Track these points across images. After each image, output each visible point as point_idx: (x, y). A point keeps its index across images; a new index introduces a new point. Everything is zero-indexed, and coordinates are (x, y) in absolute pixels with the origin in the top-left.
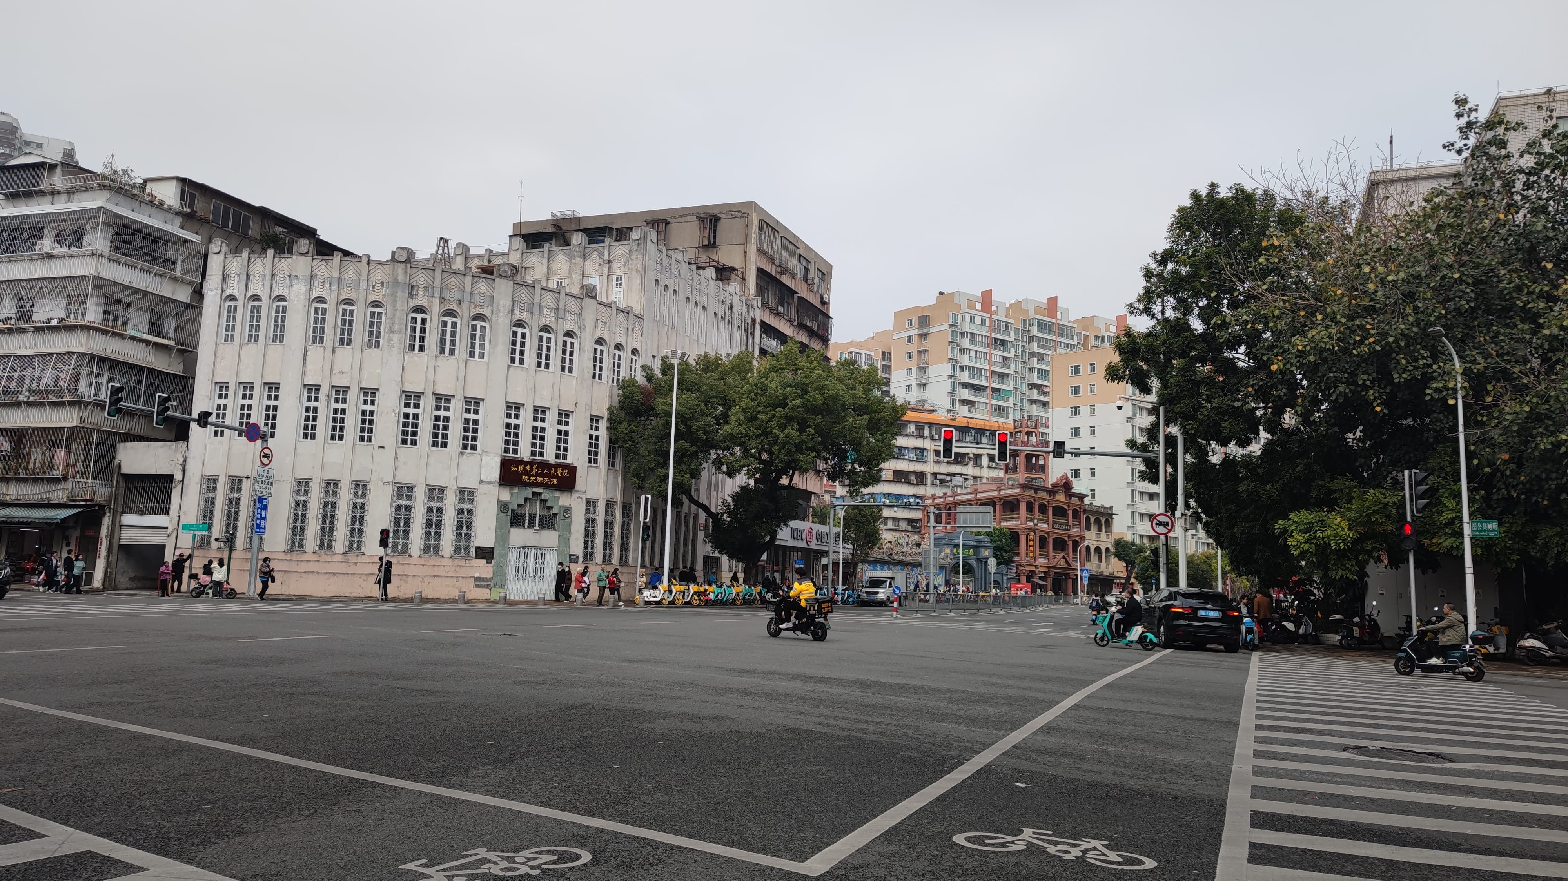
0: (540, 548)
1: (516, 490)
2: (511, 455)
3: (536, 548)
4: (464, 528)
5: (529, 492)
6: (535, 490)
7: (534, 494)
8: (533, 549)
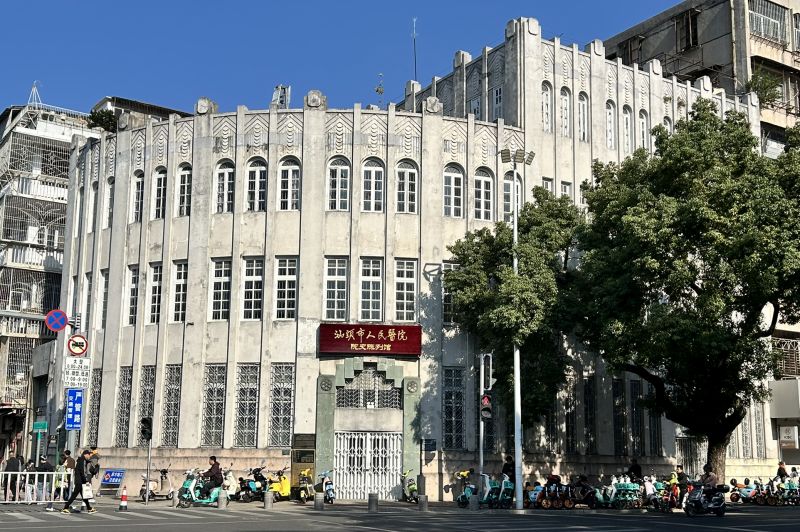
0: (380, 432)
1: (342, 362)
2: (336, 319)
3: (372, 432)
4: (283, 412)
5: (358, 362)
6: (367, 359)
7: (367, 365)
8: (368, 434)
